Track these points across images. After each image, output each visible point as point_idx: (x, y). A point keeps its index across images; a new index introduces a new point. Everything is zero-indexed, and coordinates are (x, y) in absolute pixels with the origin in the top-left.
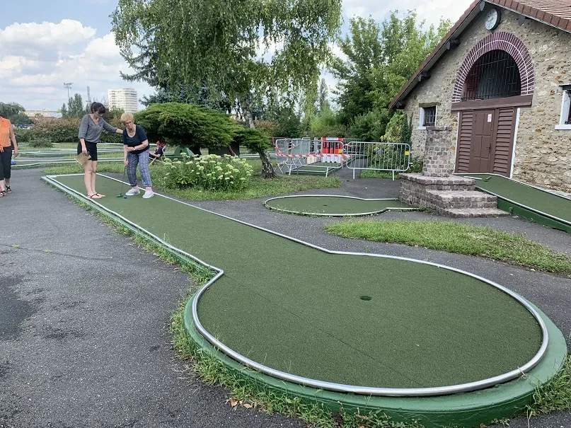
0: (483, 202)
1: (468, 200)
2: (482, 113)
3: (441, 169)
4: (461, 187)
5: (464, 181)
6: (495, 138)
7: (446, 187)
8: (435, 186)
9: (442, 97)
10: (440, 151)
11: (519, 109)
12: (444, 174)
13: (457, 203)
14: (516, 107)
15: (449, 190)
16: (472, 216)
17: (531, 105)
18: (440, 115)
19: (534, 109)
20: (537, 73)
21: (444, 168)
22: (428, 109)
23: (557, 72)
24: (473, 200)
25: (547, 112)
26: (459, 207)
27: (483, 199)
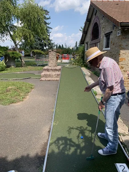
0: (55, 76)
1: (50, 75)
4: (56, 71)
7: (50, 71)
9: (89, 40)
10: (51, 58)
12: (53, 66)
13: (46, 76)
14: (98, 42)
17: (100, 41)
18: (88, 46)
19: (100, 43)
20: (101, 30)
21: (53, 64)
22: (87, 44)
23: (104, 29)
24: (51, 75)
25: (102, 44)
26: (47, 77)
27: (55, 75)
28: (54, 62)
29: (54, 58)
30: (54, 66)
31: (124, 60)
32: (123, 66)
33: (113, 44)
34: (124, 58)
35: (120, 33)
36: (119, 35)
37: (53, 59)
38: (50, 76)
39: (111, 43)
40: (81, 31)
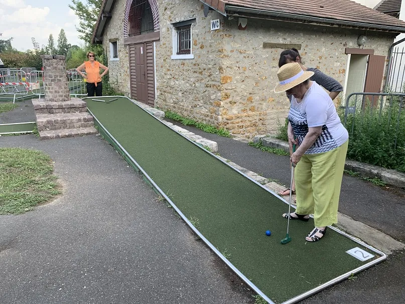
0: (80, 123)
1: (64, 122)
2: (138, 46)
3: (57, 94)
4: (73, 110)
5: (74, 105)
6: (146, 67)
7: (57, 111)
8: (45, 110)
9: (119, 33)
10: (53, 78)
11: (154, 43)
12: (61, 99)
13: (52, 125)
14: (153, 41)
15: (61, 113)
16: (58, 137)
17: (159, 40)
18: (120, 49)
19: (161, 43)
20: (160, 13)
21: (61, 94)
22: (115, 43)
23: (169, 13)
24: (69, 122)
25: (167, 45)
26: (55, 129)
27: (79, 120)
28: (63, 87)
29: (61, 77)
30: (63, 97)
31: (229, 80)
32: (228, 92)
33: (199, 46)
34: (230, 76)
35: (219, 24)
36: (216, 28)
37: (60, 80)
38: (64, 124)
39: (195, 44)
40: (72, 8)
